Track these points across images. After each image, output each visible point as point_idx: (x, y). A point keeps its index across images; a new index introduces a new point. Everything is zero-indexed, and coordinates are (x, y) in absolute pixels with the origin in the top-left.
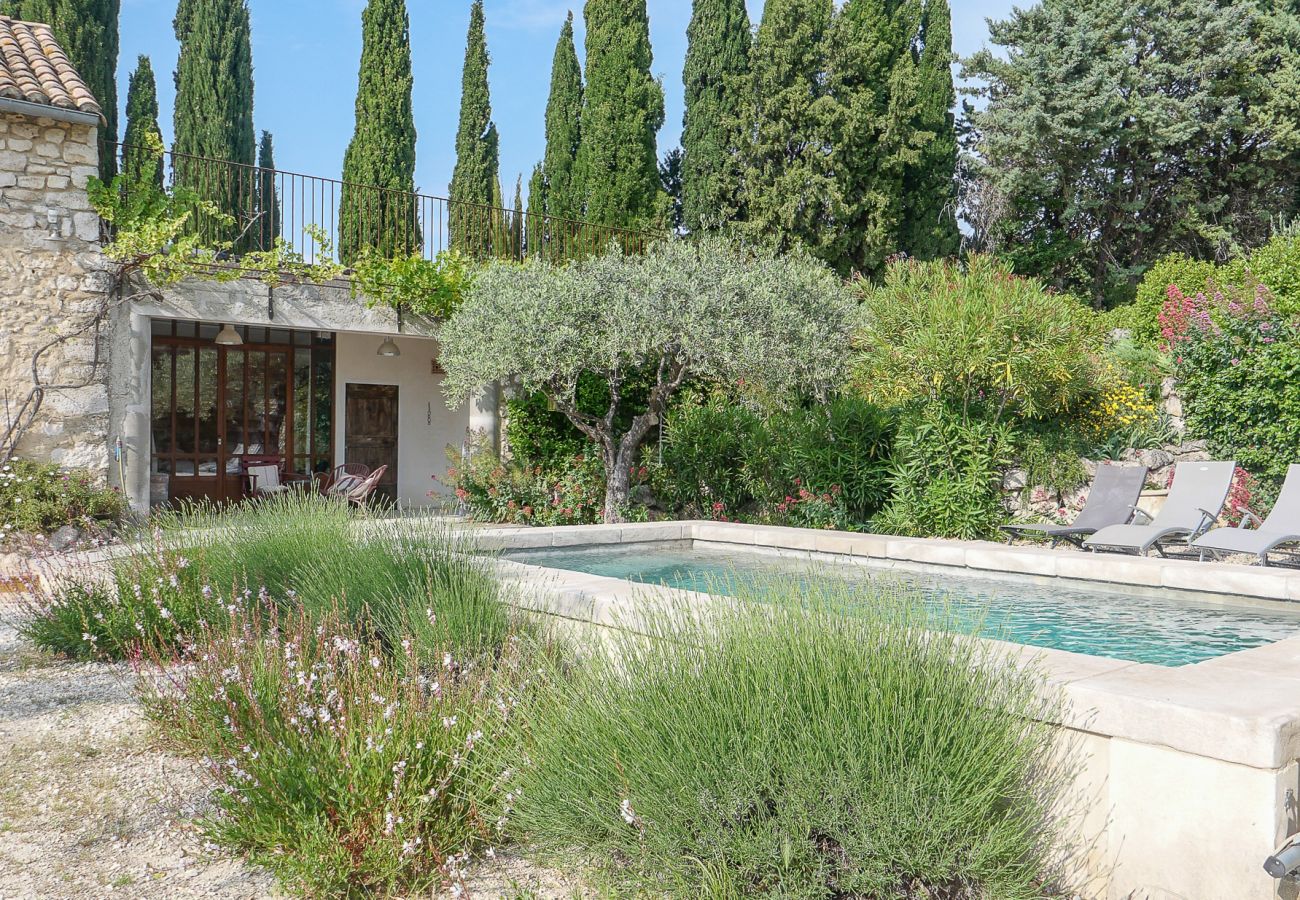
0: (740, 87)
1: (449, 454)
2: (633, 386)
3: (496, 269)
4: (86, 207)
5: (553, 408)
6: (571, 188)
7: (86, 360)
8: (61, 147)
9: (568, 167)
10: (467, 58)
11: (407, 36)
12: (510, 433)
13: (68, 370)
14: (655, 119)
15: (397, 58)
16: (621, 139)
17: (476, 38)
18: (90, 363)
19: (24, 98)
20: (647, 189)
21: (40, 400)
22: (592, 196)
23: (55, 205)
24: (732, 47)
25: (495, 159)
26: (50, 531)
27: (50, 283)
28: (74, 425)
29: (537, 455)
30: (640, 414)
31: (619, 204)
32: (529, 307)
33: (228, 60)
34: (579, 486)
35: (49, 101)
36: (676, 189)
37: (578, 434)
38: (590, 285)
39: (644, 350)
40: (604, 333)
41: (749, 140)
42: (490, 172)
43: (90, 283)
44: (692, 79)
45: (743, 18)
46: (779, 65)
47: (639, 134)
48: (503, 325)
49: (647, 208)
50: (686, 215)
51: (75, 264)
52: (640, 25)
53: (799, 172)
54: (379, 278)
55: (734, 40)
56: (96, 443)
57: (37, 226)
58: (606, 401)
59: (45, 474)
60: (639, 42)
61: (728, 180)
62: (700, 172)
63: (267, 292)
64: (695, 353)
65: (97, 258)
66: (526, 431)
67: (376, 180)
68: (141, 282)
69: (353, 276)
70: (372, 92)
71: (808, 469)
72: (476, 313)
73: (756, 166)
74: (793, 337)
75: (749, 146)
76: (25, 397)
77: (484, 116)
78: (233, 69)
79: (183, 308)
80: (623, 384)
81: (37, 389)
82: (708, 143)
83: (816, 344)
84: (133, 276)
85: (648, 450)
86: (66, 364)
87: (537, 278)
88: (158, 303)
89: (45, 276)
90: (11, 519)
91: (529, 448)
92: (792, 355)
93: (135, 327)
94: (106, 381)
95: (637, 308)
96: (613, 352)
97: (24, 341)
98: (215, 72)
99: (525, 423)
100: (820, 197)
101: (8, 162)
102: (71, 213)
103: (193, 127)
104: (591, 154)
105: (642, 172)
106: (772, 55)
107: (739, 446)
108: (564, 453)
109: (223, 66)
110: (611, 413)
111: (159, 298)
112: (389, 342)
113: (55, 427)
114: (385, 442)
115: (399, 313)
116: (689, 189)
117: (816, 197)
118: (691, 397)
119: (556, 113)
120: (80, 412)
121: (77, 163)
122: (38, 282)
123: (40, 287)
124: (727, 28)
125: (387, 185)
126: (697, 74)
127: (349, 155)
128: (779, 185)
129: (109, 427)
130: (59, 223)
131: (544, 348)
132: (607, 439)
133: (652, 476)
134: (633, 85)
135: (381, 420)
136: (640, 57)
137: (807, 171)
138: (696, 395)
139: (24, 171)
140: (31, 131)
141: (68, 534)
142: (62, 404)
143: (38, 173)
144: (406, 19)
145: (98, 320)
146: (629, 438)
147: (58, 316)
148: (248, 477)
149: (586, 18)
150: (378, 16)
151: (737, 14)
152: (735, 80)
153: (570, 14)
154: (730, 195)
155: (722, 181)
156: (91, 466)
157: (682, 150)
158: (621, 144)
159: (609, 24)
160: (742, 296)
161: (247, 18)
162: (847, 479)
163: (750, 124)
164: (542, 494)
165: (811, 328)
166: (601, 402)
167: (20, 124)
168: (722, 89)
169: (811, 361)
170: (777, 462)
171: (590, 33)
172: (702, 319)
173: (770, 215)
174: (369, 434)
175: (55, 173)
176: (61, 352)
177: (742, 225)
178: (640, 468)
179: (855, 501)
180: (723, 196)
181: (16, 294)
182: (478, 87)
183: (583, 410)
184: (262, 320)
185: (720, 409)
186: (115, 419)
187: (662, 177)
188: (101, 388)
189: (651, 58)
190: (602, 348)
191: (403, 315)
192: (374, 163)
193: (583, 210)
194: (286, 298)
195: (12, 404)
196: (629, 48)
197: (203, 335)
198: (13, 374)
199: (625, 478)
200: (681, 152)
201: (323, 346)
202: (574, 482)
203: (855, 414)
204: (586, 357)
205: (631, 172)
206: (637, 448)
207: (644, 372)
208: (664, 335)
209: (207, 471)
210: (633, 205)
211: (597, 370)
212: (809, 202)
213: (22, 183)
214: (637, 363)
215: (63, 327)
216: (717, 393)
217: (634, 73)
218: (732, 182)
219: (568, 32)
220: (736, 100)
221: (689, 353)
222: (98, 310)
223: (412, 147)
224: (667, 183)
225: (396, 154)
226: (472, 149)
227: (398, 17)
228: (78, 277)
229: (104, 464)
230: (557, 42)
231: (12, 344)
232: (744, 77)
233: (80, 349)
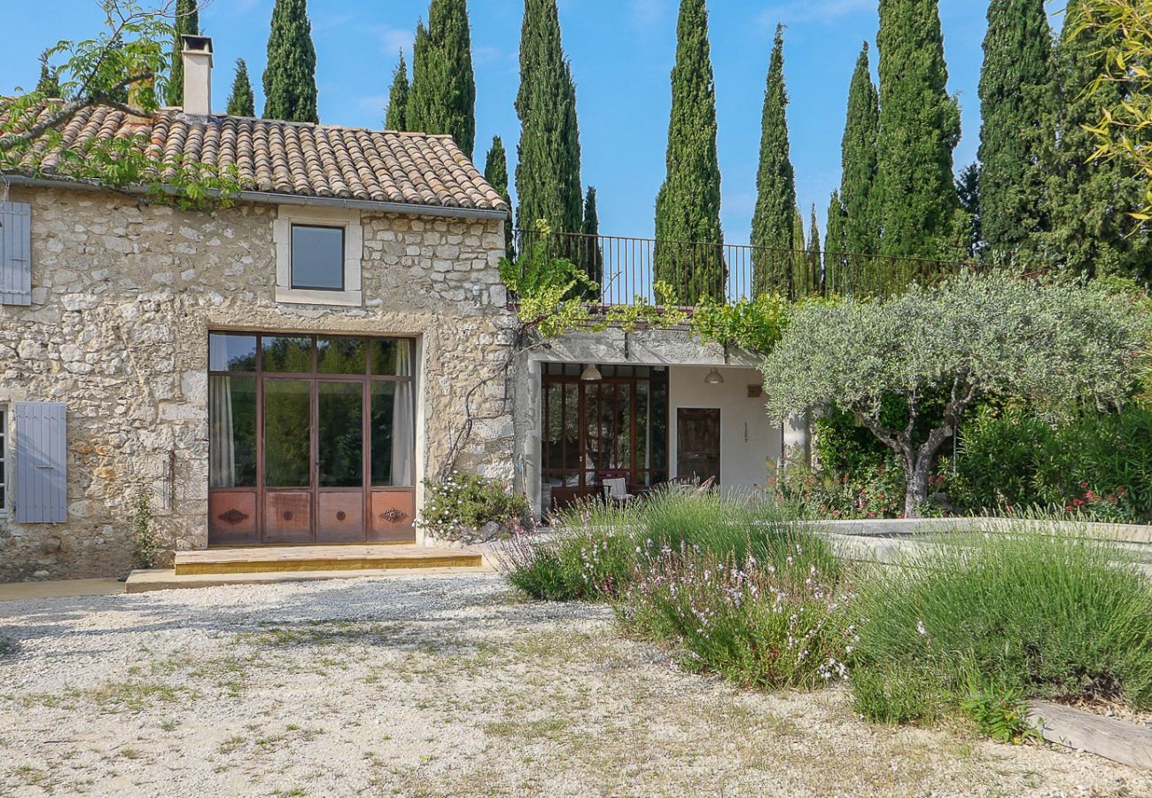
0: (1039, 97)
1: (768, 464)
2: (931, 402)
3: (808, 309)
4: (498, 281)
5: (858, 424)
6: (867, 213)
7: (499, 397)
8: (480, 238)
9: (866, 193)
10: (766, 100)
11: (713, 87)
12: (819, 446)
13: (488, 405)
14: (949, 137)
15: (704, 109)
16: (916, 161)
17: (775, 81)
18: (502, 399)
19: (460, 206)
20: (944, 207)
21: (470, 429)
22: (888, 221)
23: (477, 281)
24: (1029, 54)
25: (792, 191)
26: (482, 525)
27: (474, 340)
28: (492, 446)
29: (844, 466)
30: (935, 427)
31: (915, 225)
32: (840, 341)
33: (559, 130)
34: (882, 493)
35: (474, 206)
36: (973, 206)
37: (880, 447)
38: (893, 321)
39: (938, 373)
40: (904, 359)
41: (1051, 149)
42: (789, 205)
43: (501, 338)
44: (988, 92)
45: (1041, 23)
46: (1082, 69)
47: (934, 154)
48: (819, 357)
49: (944, 226)
50: (984, 230)
51: (491, 324)
52: (934, 45)
53: (1106, 176)
54: (712, 321)
55: (1032, 47)
56: (506, 459)
57: (466, 298)
58: (906, 416)
59: (475, 483)
60: (934, 63)
61: (1028, 191)
62: (998, 185)
63: (623, 337)
64: (984, 373)
65: (505, 319)
66: (833, 445)
67: (687, 222)
68: (535, 335)
69: (693, 321)
70: (683, 142)
71: (1097, 474)
72: (795, 347)
73: (1058, 174)
74: (1076, 356)
75: (1051, 154)
76: (460, 426)
77: (783, 153)
78: (564, 136)
79: (562, 354)
80: (921, 402)
81: (469, 420)
82: (1005, 156)
83: (1096, 361)
84: (530, 331)
85: (945, 460)
86: (486, 400)
87: (846, 315)
88: (548, 351)
89: (471, 335)
90: (457, 515)
91: (837, 460)
92: (1074, 372)
93: (531, 371)
94: (512, 413)
95: (932, 338)
96: (912, 377)
97: (459, 384)
98: (549, 142)
99: (832, 439)
100: (1130, 199)
101: (448, 253)
102: (488, 286)
103: (534, 191)
104: (887, 179)
105: (938, 191)
106: (1075, 59)
107: (1031, 455)
108: (867, 464)
109: (555, 136)
110: (910, 427)
111: (548, 346)
112: (714, 372)
113: (479, 448)
114: (710, 458)
115: (725, 347)
116: (987, 204)
117: (1125, 200)
118: (986, 410)
119: (853, 142)
120: (495, 436)
121: (491, 249)
122: (467, 341)
123: (468, 344)
124: (1024, 36)
125: (697, 225)
126: (993, 87)
127: (661, 201)
128: (1084, 192)
129: (515, 448)
130: (481, 295)
131: (854, 375)
132: (907, 449)
133: (949, 484)
134: (928, 107)
135: (706, 439)
136: (935, 79)
137: (1115, 175)
138: (990, 410)
139: (458, 259)
140: (460, 229)
141: (492, 527)
142: (484, 431)
143: (467, 259)
144: (710, 72)
145: (506, 367)
146: (927, 449)
147: (480, 365)
148: (602, 487)
149: (879, 46)
150: (686, 74)
151: (1035, 20)
152: (1036, 90)
153: (866, 44)
154: (1031, 206)
155: (1023, 192)
156: (503, 476)
157: (978, 164)
158: (917, 165)
159: (903, 49)
160: (1027, 321)
161: (573, 91)
162: (1135, 482)
163: (1051, 134)
164: (849, 500)
165: (1091, 347)
166: (900, 418)
167: (455, 224)
168: (1020, 99)
169: (1091, 376)
170: (1068, 467)
171: (884, 61)
172: (989, 344)
173: (1074, 224)
174: (696, 451)
175: (477, 258)
176: (483, 391)
177: (1044, 234)
178: (937, 477)
179: (1143, 503)
180: (1023, 207)
181: (454, 350)
182: (777, 126)
183: (885, 425)
184: (619, 359)
185: (1014, 422)
186: (518, 441)
187: (959, 193)
188: (509, 417)
189: (946, 77)
190: (903, 372)
191: (728, 349)
192: (685, 207)
193: (879, 232)
194: (637, 341)
195: (452, 432)
196: (923, 70)
197: (567, 373)
198: (452, 409)
199: (923, 483)
200: (978, 167)
201: (659, 377)
202: (876, 489)
203: (1143, 422)
204: (888, 380)
205: (928, 191)
206: (935, 457)
207: (941, 389)
208: (956, 360)
209: (574, 482)
210: (929, 225)
211: (898, 391)
212: (1118, 206)
213: (457, 268)
214: (933, 385)
215: (484, 373)
216: (1011, 408)
217: (929, 94)
218: (1032, 193)
219: (864, 62)
220: (1037, 110)
221: (979, 373)
222: (507, 359)
223: (718, 188)
224: (964, 198)
225: (704, 197)
226: (772, 185)
227: (703, 70)
228: (493, 334)
229: (511, 476)
230: (853, 73)
231: (452, 387)
232: (1043, 87)
233: (496, 389)
